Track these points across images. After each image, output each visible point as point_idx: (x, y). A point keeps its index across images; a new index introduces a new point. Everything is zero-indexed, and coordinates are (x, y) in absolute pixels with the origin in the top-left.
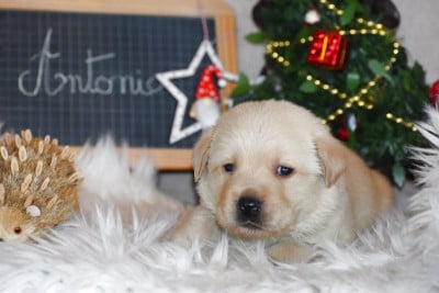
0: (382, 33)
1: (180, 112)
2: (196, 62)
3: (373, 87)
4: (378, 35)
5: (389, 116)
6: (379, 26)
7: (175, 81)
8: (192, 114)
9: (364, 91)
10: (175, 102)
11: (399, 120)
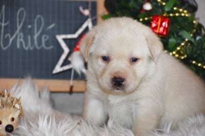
0: (187, 15)
1: (63, 57)
2: (80, 31)
3: (183, 46)
4: (185, 16)
5: (194, 62)
6: (185, 11)
7: (65, 40)
8: (70, 59)
9: (178, 48)
10: (62, 51)
11: (199, 65)
